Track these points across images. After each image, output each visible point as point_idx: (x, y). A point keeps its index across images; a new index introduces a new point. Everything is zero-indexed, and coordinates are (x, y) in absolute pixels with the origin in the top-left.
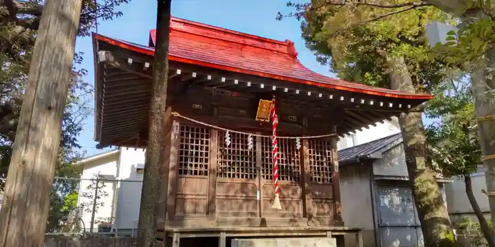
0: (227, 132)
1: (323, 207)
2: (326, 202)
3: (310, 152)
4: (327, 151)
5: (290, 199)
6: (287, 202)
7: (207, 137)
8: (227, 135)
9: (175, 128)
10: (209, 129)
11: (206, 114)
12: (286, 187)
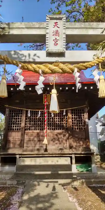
0: (29, 111)
1: (79, 143)
2: (81, 140)
3: (72, 116)
4: (82, 114)
5: (62, 139)
6: (61, 141)
7: (21, 114)
8: (29, 112)
9: (7, 112)
10: (22, 110)
11: (21, 104)
12: (60, 134)
